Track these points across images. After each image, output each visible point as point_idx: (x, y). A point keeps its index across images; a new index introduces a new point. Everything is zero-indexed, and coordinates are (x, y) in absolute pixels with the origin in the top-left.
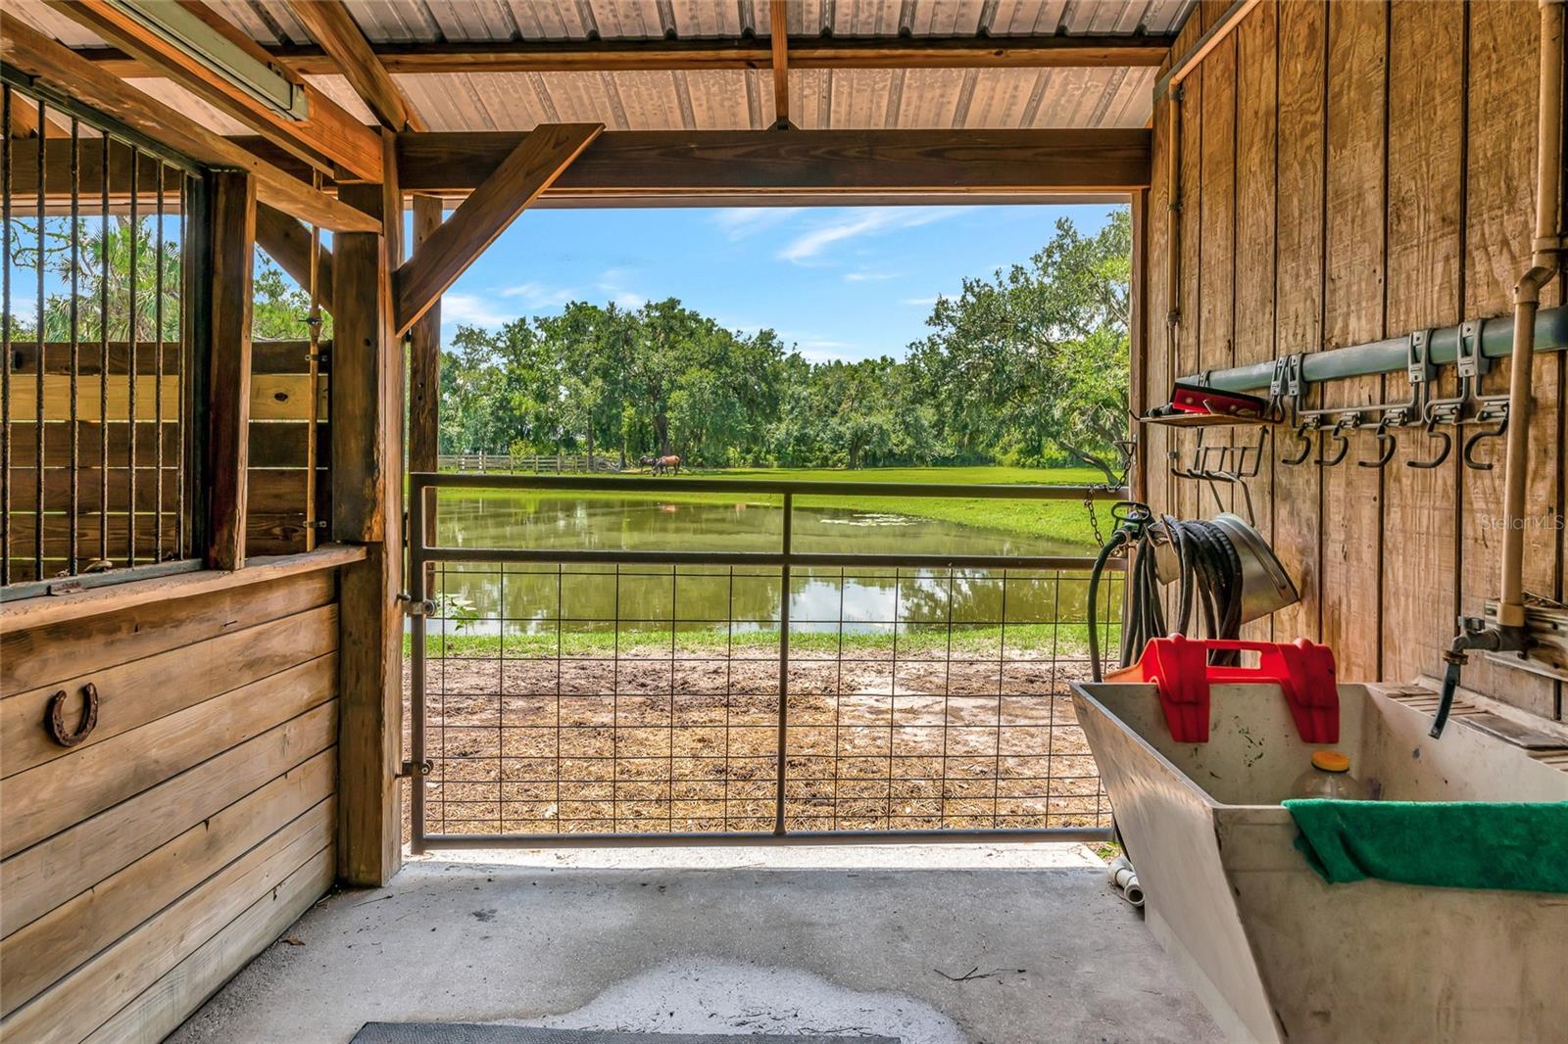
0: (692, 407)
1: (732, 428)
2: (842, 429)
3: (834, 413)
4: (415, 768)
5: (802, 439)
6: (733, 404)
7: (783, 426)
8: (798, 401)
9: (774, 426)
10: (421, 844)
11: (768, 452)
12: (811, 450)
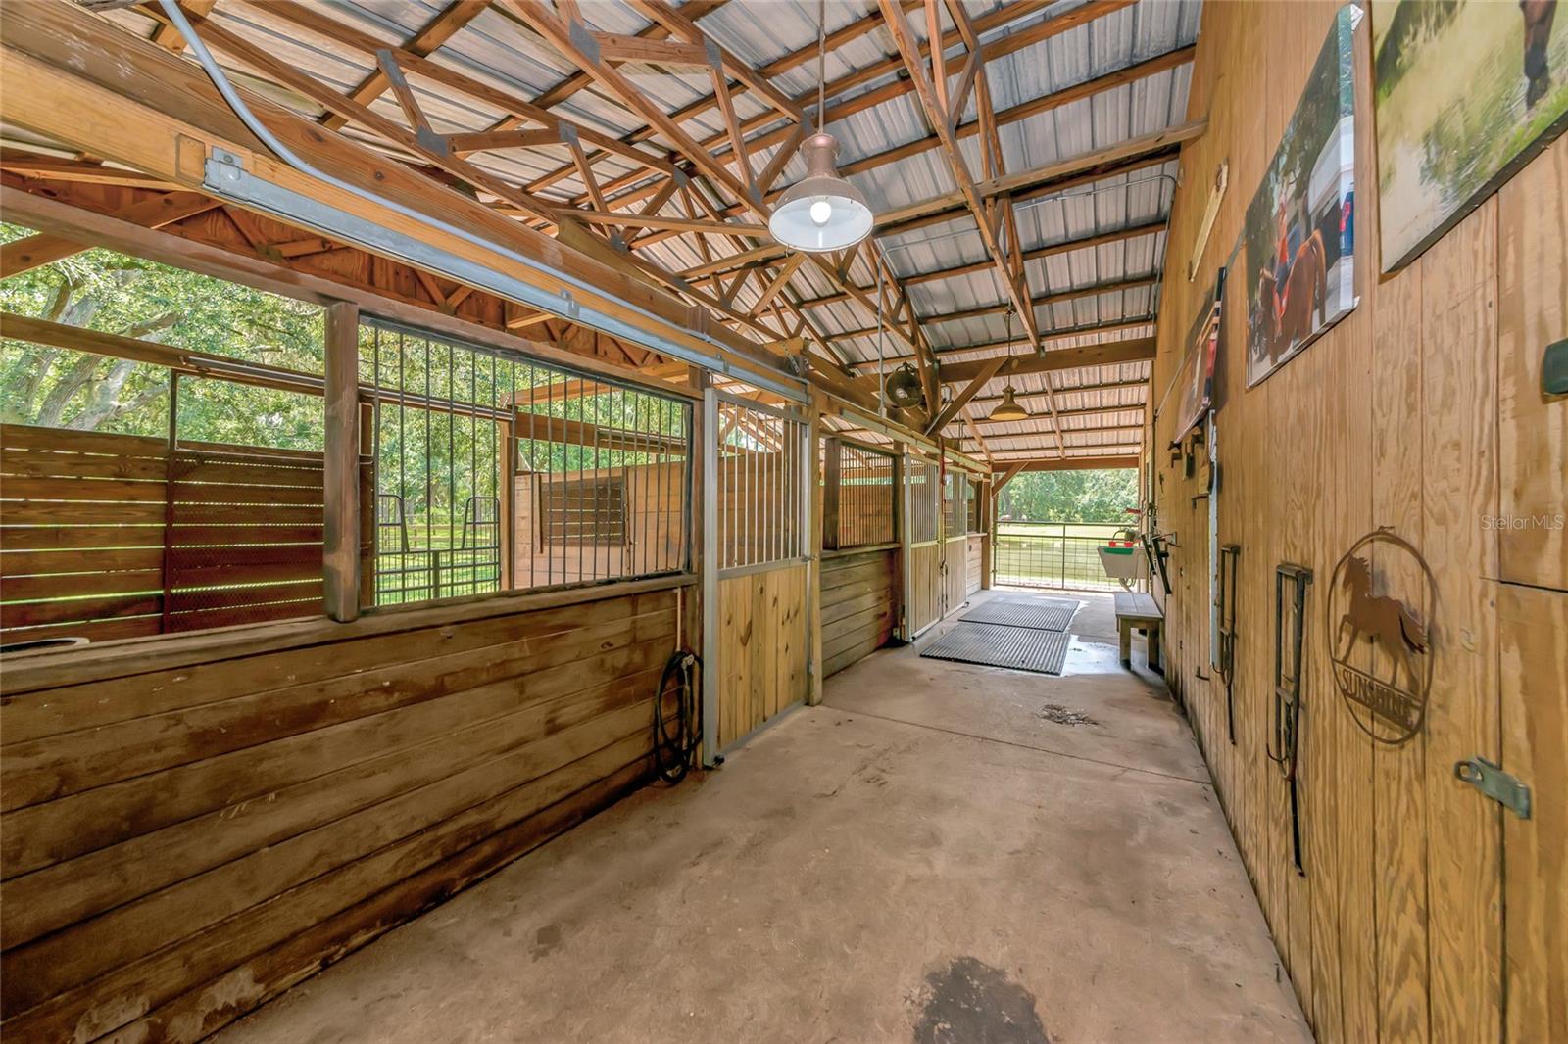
0: (1026, 486)
1: (1052, 500)
2: (1130, 497)
3: (1124, 487)
4: (994, 571)
5: (1101, 504)
6: (1053, 485)
7: (1087, 497)
8: (1097, 480)
9: (1080, 496)
10: (995, 584)
11: (1076, 512)
12: (1106, 512)
